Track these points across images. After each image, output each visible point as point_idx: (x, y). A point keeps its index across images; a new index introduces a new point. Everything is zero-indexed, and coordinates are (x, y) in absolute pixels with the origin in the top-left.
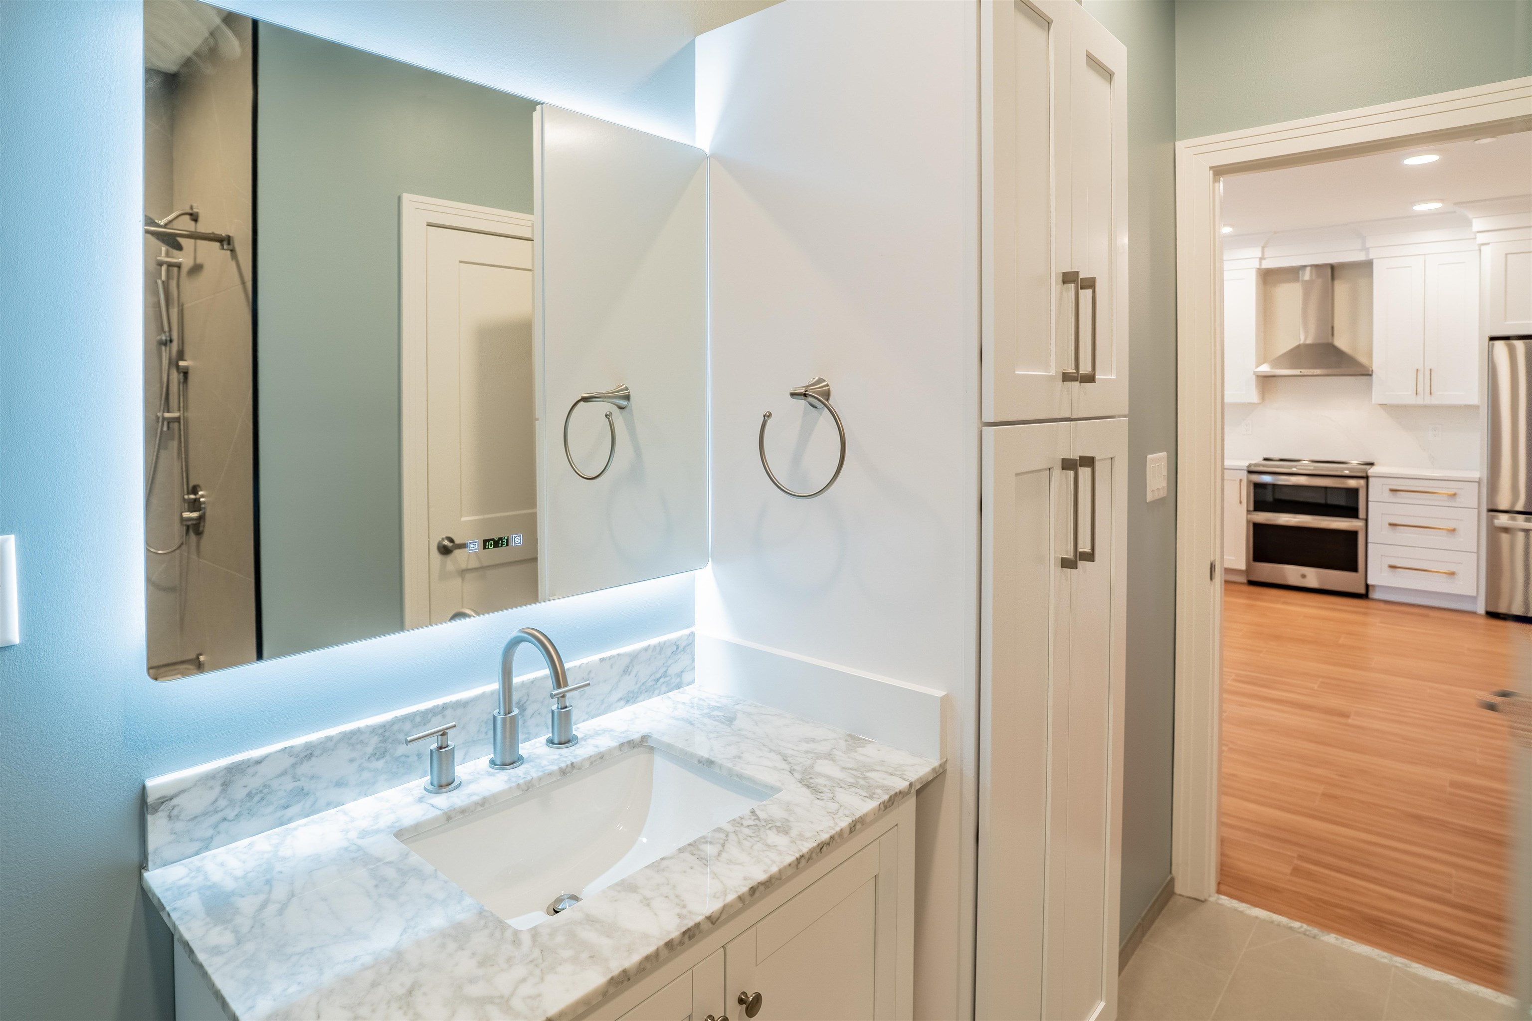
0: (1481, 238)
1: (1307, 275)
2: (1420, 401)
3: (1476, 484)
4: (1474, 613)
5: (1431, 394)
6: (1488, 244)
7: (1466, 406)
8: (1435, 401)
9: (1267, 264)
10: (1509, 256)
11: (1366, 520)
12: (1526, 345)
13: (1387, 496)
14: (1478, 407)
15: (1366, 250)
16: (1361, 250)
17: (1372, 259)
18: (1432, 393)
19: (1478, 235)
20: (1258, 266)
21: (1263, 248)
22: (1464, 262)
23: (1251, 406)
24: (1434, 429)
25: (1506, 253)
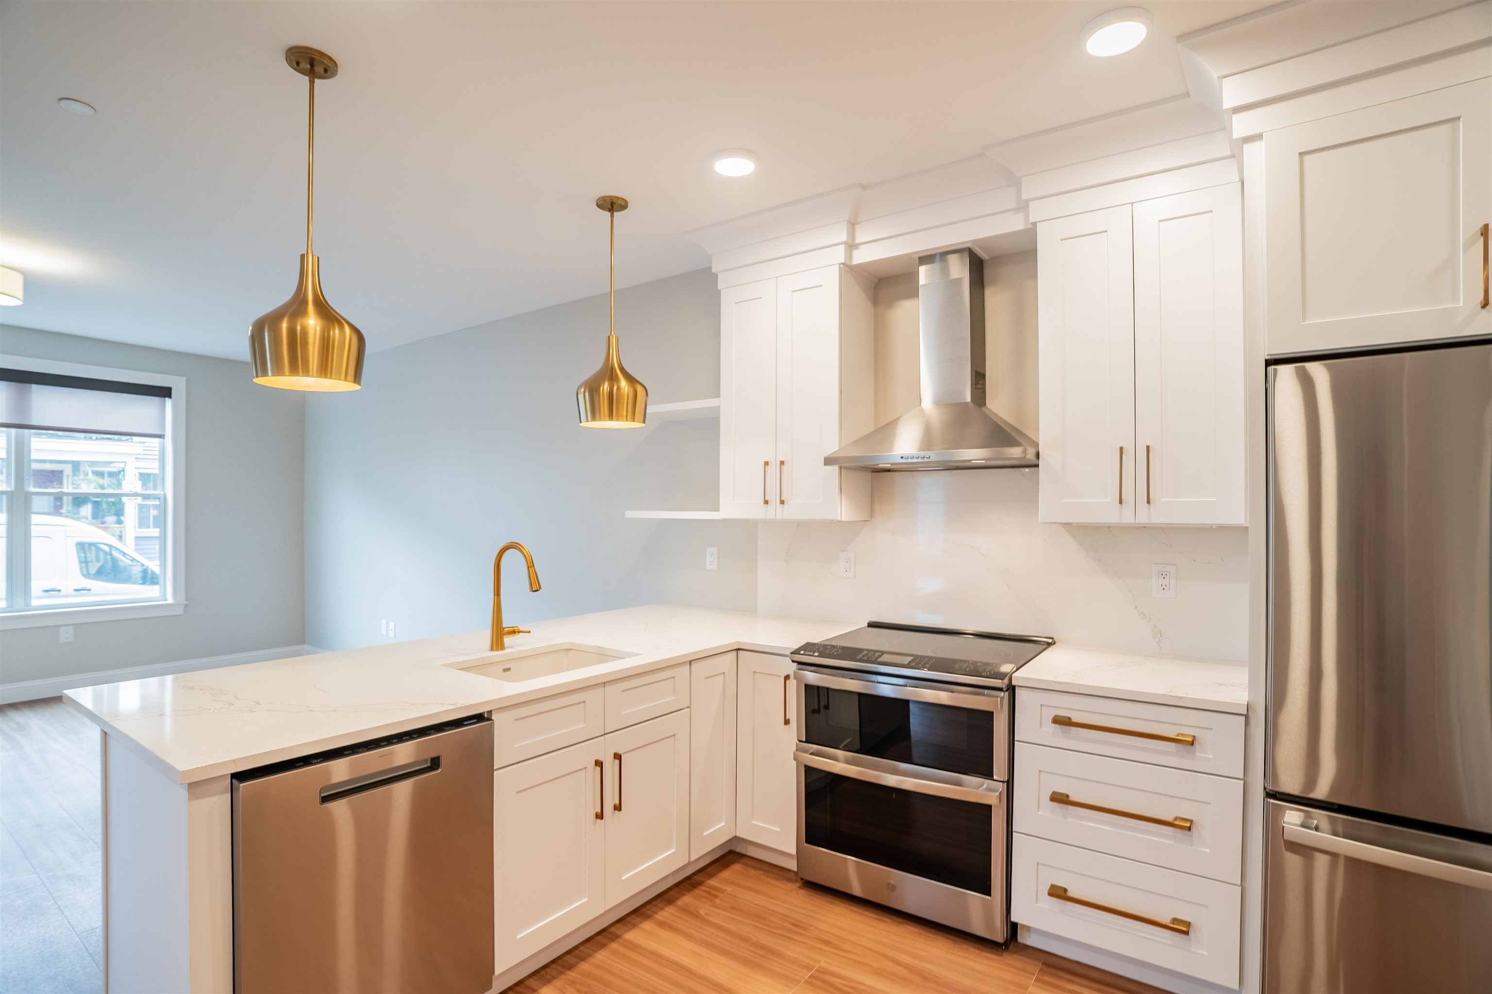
0: (1241, 125)
2: (1127, 517)
3: (1243, 718)
5: (1148, 502)
6: (1259, 137)
7: (1222, 529)
8: (1155, 516)
9: (861, 257)
10: (1307, 158)
11: (1010, 784)
12: (1332, 372)
13: (1051, 733)
14: (1244, 530)
15: (1022, 207)
16: (1016, 210)
17: (1035, 224)
18: (1151, 501)
19: (1236, 118)
20: (846, 261)
21: (852, 225)
24: (1161, 573)
25: (1300, 154)
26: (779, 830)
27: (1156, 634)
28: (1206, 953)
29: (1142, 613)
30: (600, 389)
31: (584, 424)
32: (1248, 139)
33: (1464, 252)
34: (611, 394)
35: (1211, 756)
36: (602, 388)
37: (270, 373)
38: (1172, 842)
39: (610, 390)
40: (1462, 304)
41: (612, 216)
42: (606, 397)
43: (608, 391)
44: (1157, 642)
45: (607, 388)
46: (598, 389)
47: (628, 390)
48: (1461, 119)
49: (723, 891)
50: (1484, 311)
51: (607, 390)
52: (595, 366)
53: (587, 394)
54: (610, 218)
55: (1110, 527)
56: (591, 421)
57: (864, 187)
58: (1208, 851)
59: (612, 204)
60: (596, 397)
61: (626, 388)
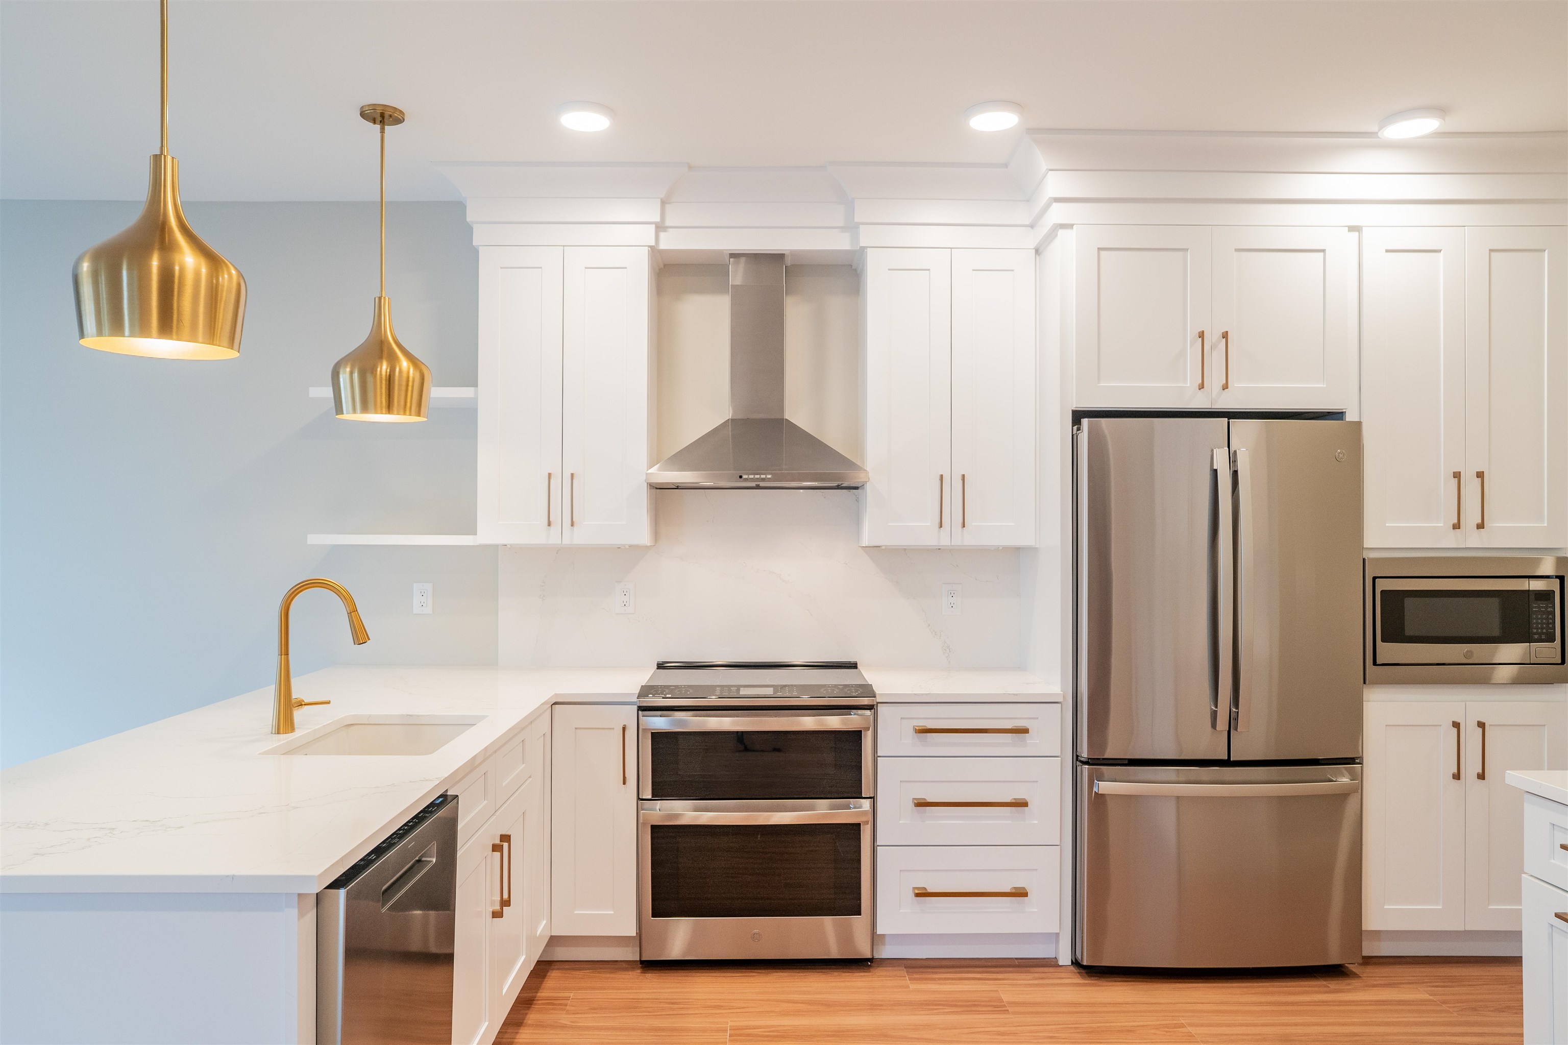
0: (1058, 213)
1: (737, 275)
2: (944, 539)
4: (1050, 963)
5: (964, 524)
6: (1071, 226)
8: (968, 539)
9: (669, 242)
10: (1102, 253)
11: (875, 799)
13: (912, 743)
15: (852, 228)
16: (843, 229)
17: (863, 249)
18: (967, 524)
20: (653, 244)
21: (663, 203)
22: (1013, 270)
23: (635, 552)
24: (950, 592)
25: (1098, 248)
26: (612, 912)
27: (945, 650)
28: (1036, 910)
29: (934, 631)
30: (376, 371)
31: (347, 416)
32: (1063, 226)
33: (1190, 348)
34: (390, 379)
35: (1038, 741)
36: (379, 369)
37: (127, 331)
38: (1010, 822)
39: (390, 372)
40: (1189, 385)
41: (382, 131)
42: (384, 382)
43: (388, 374)
44: (947, 657)
45: (387, 369)
46: (373, 371)
47: (413, 374)
48: (1189, 250)
49: (567, 998)
50: (1200, 392)
51: (386, 372)
52: (359, 336)
53: (356, 375)
54: (379, 135)
55: (906, 549)
56: (361, 413)
57: (690, 167)
58: (1037, 822)
59: (382, 115)
60: (370, 379)
61: (411, 370)
